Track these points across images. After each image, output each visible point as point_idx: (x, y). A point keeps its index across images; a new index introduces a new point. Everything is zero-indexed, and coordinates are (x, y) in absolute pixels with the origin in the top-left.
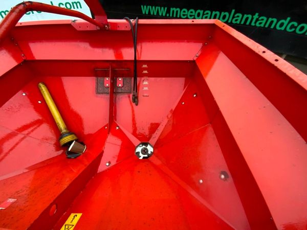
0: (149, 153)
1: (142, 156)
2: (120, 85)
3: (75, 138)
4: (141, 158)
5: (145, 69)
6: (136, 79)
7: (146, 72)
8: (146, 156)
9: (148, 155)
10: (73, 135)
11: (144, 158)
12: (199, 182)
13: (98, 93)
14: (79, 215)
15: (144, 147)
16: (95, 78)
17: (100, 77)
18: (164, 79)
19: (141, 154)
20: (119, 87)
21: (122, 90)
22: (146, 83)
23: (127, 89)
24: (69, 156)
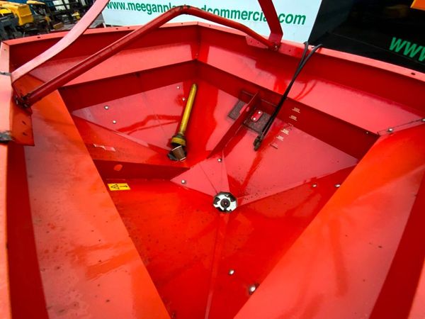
0: (228, 209)
1: (218, 205)
2: (254, 119)
3: (184, 144)
4: (216, 206)
5: (295, 114)
6: (273, 120)
7: (294, 118)
8: (223, 209)
9: (225, 210)
10: (184, 141)
11: (219, 208)
12: (229, 271)
13: (229, 116)
14: (128, 188)
15: (229, 199)
16: (237, 100)
17: (242, 101)
18: (314, 139)
19: (219, 203)
20: (252, 121)
21: (253, 125)
22: (286, 131)
23: (258, 127)
24: (169, 155)
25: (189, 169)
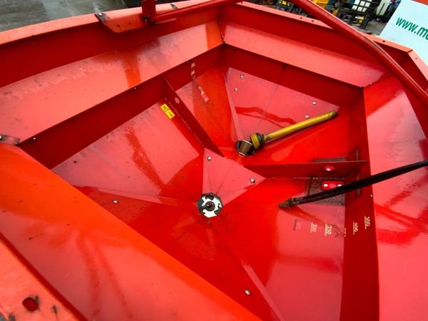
0: (205, 211)
1: (206, 200)
3: (255, 146)
8: (203, 205)
9: (203, 208)
10: (258, 145)
11: (202, 201)
15: (217, 208)
25: (223, 156)
